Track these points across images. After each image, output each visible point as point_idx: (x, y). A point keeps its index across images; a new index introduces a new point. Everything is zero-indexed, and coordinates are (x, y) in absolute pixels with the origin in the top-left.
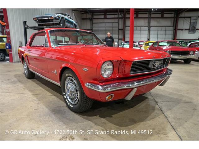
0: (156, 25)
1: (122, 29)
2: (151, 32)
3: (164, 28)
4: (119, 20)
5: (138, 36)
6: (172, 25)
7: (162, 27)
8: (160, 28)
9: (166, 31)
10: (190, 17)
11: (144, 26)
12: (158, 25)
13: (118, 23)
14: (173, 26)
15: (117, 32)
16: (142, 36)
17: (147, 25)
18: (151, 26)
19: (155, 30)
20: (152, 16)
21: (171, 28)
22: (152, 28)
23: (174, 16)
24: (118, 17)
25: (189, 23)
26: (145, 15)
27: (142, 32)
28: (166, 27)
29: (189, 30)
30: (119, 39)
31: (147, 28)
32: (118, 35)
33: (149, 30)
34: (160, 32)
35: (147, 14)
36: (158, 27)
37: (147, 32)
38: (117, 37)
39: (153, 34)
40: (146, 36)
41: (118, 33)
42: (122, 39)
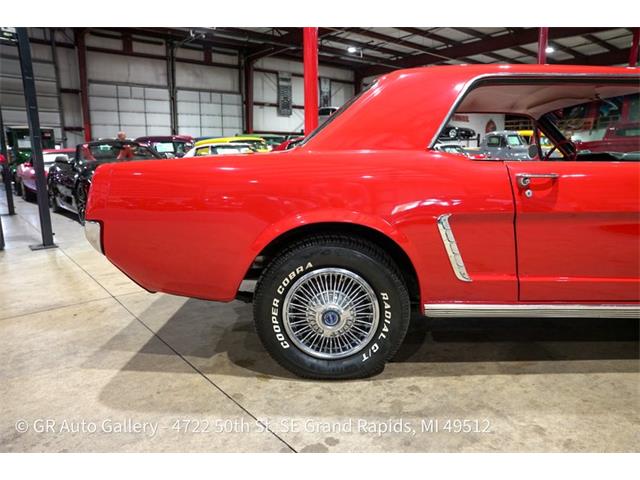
0: (191, 86)
1: (75, 92)
2: (181, 107)
3: (216, 97)
4: (54, 55)
5: (139, 119)
6: (237, 89)
7: (211, 91)
8: (205, 96)
9: (224, 106)
10: (276, 73)
11: (155, 83)
12: (198, 86)
13: (55, 62)
14: (240, 93)
15: (56, 100)
16: (152, 119)
17: (163, 81)
18: (180, 88)
19: (192, 102)
20: (180, 53)
21: (235, 96)
22: (180, 95)
23: (240, 62)
24: (48, 38)
25: (276, 88)
26: (153, 46)
27: (151, 105)
28: (221, 92)
29: (277, 105)
30: (66, 129)
31: (165, 93)
32: (61, 112)
33: (173, 101)
34: (206, 108)
35: (161, 44)
36: (199, 90)
37: (166, 107)
38: (58, 121)
39: (187, 114)
40: (167, 120)
41: (60, 103)
42: (79, 129)
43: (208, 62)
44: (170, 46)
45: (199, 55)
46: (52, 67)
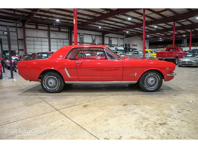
0: (55, 38)
1: (22, 40)
2: (52, 43)
3: (62, 41)
4: (17, 30)
5: (40, 47)
6: (68, 38)
7: (60, 39)
8: (59, 40)
9: (64, 43)
10: (79, 34)
11: (45, 37)
12: (56, 37)
13: (17, 32)
14: (69, 39)
15: (17, 42)
16: (43, 47)
17: (47, 36)
18: (51, 38)
19: (55, 42)
20: (51, 29)
21: (67, 40)
22: (52, 40)
23: (69, 31)
24: (15, 26)
25: (79, 38)
26: (44, 27)
27: (43, 43)
28: (63, 39)
29: (80, 43)
30: (19, 50)
31: (47, 40)
32: (18, 45)
33: (49, 42)
34: (59, 44)
35: (46, 26)
36: (57, 39)
37: (47, 43)
38: (17, 48)
39: (54, 45)
40: (48, 47)
41: (18, 43)
42: (23, 50)
43: (59, 31)
44: (49, 27)
45: (57, 29)
46: (16, 33)
